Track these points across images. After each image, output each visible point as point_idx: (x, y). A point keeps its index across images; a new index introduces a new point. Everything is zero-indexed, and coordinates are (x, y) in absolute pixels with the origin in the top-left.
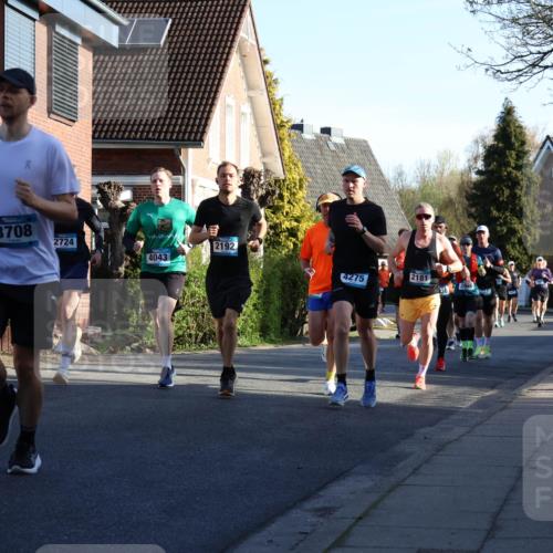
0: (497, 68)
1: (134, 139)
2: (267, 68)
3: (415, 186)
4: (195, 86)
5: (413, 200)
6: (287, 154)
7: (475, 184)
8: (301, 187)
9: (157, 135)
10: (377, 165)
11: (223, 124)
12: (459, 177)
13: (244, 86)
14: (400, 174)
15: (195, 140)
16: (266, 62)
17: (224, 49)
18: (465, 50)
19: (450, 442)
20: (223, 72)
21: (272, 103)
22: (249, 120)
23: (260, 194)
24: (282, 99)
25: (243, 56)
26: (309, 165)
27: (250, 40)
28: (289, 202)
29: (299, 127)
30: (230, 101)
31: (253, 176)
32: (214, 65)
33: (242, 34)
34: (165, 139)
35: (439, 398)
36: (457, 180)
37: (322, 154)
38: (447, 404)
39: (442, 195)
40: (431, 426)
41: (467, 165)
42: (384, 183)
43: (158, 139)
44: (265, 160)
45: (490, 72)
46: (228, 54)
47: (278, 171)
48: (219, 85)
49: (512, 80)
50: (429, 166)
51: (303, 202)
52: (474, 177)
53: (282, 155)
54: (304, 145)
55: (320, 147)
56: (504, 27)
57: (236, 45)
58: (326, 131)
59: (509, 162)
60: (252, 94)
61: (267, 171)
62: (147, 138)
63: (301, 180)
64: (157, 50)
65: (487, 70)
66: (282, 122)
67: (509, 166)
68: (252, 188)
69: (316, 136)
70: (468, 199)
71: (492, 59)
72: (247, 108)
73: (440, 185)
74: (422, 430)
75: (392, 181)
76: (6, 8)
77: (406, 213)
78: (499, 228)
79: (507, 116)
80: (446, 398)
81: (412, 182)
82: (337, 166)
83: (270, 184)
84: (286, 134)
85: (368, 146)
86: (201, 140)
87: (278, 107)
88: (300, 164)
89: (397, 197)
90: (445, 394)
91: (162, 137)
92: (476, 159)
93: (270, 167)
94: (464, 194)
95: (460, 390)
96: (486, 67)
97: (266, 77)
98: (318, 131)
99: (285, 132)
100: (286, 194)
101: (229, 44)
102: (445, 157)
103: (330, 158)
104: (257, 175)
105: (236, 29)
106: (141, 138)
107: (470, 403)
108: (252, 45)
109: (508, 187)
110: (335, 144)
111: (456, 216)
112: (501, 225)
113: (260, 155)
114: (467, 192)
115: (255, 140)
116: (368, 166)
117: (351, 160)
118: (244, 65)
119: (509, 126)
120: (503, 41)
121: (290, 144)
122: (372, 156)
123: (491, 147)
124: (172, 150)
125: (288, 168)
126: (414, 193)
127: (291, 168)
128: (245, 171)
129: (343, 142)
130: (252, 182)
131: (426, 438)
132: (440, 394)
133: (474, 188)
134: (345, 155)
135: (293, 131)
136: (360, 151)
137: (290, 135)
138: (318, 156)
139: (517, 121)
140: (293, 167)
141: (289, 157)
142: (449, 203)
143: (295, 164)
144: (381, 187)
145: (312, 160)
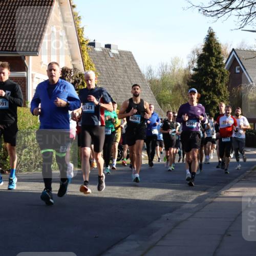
0: (205, 9)
2: (74, 10)
3: (158, 77)
5: (157, 85)
6: (86, 60)
7: (192, 76)
9: (11, 48)
10: (137, 66)
12: (183, 72)
15: (33, 51)
16: (74, 6)
19: (182, 222)
21: (78, 30)
24: (83, 28)
25: (60, 3)
26: (98, 66)
29: (93, 44)
31: (67, 72)
34: (16, 51)
35: (175, 197)
36: (182, 74)
37: (106, 59)
38: (179, 200)
39: (174, 83)
40: (171, 212)
41: (188, 65)
42: (141, 76)
43: (12, 51)
44: (74, 63)
45: (201, 11)
46: (52, 2)
47: (81, 69)
49: (212, 16)
50: (166, 66)
52: (192, 72)
53: (83, 60)
54: (95, 54)
55: (105, 56)
58: (108, 46)
59: (212, 64)
61: (75, 69)
62: (5, 50)
65: (200, 10)
66: (83, 41)
67: (212, 66)
69: (103, 49)
70: (188, 84)
71: (203, 4)
73: (173, 76)
74: (166, 215)
75: (146, 75)
77: (154, 93)
78: (206, 101)
79: (211, 35)
80: (178, 197)
81: (157, 75)
82: (114, 66)
83: (77, 77)
84: (86, 48)
85: (132, 55)
86: (37, 51)
87: (81, 32)
88: (94, 65)
89: (148, 84)
90: (178, 195)
91: (14, 50)
92: (193, 62)
93: (76, 67)
94: (186, 82)
95: (187, 192)
96: (199, 8)
97: (74, 15)
98: (104, 47)
99: (85, 47)
102: (176, 61)
103: (111, 62)
104: (69, 71)
106: (2, 50)
107: (192, 200)
109: (211, 78)
110: (113, 54)
111: (182, 94)
112: (207, 99)
113: (71, 60)
114: (188, 81)
115: (68, 52)
116: (131, 66)
117: (122, 63)
118: (61, 8)
119: (211, 43)
121: (88, 54)
123: (202, 55)
124: (20, 57)
125: (87, 67)
126: (158, 81)
127: (88, 68)
128: (62, 69)
129: (118, 53)
130: (66, 75)
131: (168, 219)
132: (175, 195)
133: (192, 78)
134: (119, 60)
135: (89, 47)
136: (127, 58)
137: (87, 48)
138: (103, 61)
139: (215, 40)
140: (89, 67)
141: (88, 61)
142: (178, 87)
143: (91, 65)
144: (139, 78)
145: (100, 63)
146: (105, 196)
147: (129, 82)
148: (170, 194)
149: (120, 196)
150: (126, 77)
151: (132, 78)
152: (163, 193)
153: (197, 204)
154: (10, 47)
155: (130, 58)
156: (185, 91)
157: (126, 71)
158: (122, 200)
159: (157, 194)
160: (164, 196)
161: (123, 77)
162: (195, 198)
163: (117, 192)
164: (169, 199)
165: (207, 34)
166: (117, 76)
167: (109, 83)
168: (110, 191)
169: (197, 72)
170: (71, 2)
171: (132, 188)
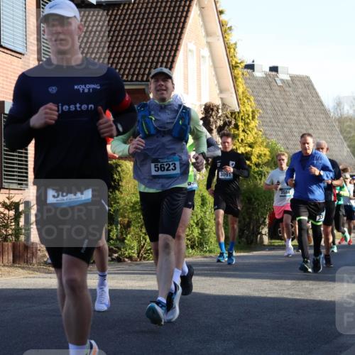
3: (352, 113)
4: (161, 35)
6: (241, 90)
8: (253, 118)
9: (130, 77)
10: (318, 97)
11: (186, 67)
13: (204, 34)
14: (339, 104)
16: (221, 12)
17: (186, 2)
20: (184, 23)
21: (227, 47)
22: (207, 64)
23: (218, 125)
24: (236, 44)
25: (202, 8)
26: (259, 98)
28: (244, 131)
29: (251, 67)
30: (191, 46)
31: (212, 110)
32: (177, 16)
34: (137, 80)
37: (271, 89)
42: (325, 112)
43: (132, 81)
44: (222, 96)
46: (189, 6)
47: (234, 105)
48: (181, 33)
51: (255, 130)
53: (236, 91)
54: (254, 82)
55: (269, 84)
58: (274, 69)
60: (210, 39)
61: (224, 105)
63: (253, 112)
64: (129, 5)
66: (236, 63)
68: (212, 119)
69: (266, 74)
72: (206, 52)
75: (332, 111)
77: (344, 138)
81: (349, 110)
82: (284, 99)
83: (228, 118)
84: (240, 73)
85: (310, 81)
87: (232, 50)
88: (252, 99)
89: (336, 124)
91: (134, 79)
93: (227, 102)
97: (222, 24)
98: (268, 70)
99: (238, 71)
100: (241, 124)
103: (278, 92)
104: (215, 109)
110: (283, 81)
113: (218, 92)
115: (214, 79)
116: (310, 98)
117: (295, 94)
118: (202, 15)
121: (243, 82)
122: (314, 89)
124: (144, 89)
125: (242, 102)
126: (350, 119)
127: (244, 102)
128: (205, 105)
129: (289, 79)
130: (211, 115)
134: (291, 89)
135: (245, 70)
136: (303, 86)
137: (243, 74)
138: (267, 91)
140: (246, 101)
141: (243, 93)
143: (248, 99)
144: (322, 116)
145: (262, 95)
146: (269, 296)
147: (307, 122)
149: (293, 295)
150: (302, 115)
151: (311, 115)
154: (127, 77)
155: (308, 86)
157: (301, 106)
158: (296, 301)
161: (296, 114)
163: (288, 289)
166: (288, 113)
167: (275, 124)
168: (277, 288)
170: (218, 5)
171: (311, 282)
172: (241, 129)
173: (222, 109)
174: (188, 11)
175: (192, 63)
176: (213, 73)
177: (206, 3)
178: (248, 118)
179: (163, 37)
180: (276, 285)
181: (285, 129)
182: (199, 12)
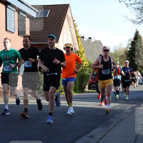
0: (134, 21)
1: (40, 41)
2: (74, 22)
3: (113, 52)
6: (80, 44)
7: (129, 51)
8: (84, 53)
11: (63, 37)
12: (124, 49)
13: (69, 27)
16: (74, 21)
17: (63, 17)
18: (126, 17)
19: (124, 118)
20: (63, 24)
21: (76, 31)
22: (70, 36)
24: (78, 30)
25: (68, 19)
27: (70, 15)
28: (81, 57)
29: (83, 37)
30: (65, 31)
32: (61, 22)
33: (68, 14)
35: (121, 107)
36: (124, 50)
37: (89, 44)
38: (123, 108)
39: (120, 54)
40: (119, 114)
41: (126, 46)
44: (74, 46)
45: (132, 22)
46: (64, 19)
47: (78, 49)
48: (62, 27)
49: (137, 24)
50: (117, 47)
51: (84, 57)
52: (129, 49)
53: (79, 45)
54: (84, 42)
56: (136, 10)
57: (66, 16)
58: (90, 38)
60: (71, 29)
61: (75, 49)
62: (44, 41)
63: (84, 51)
64: (46, 18)
65: (131, 21)
66: (79, 36)
69: (87, 40)
70: (127, 55)
71: (133, 19)
72: (69, 33)
73: (120, 51)
74: (117, 115)
76: (7, 8)
79: (137, 33)
82: (93, 47)
83: (76, 52)
84: (80, 39)
85: (101, 42)
86: (58, 41)
87: (77, 32)
88: (83, 47)
92: (129, 45)
95: (126, 105)
97: (74, 25)
99: (79, 39)
100: (80, 55)
101: (64, 16)
102: (121, 44)
103: (91, 45)
105: (66, 12)
106: (42, 41)
107: (129, 108)
108: (71, 16)
110: (92, 42)
111: (124, 60)
114: (126, 53)
115: (72, 41)
117: (96, 46)
118: (68, 22)
119: (137, 36)
120: (136, 14)
121: (81, 42)
123: (133, 41)
125: (80, 48)
126: (113, 54)
129: (94, 41)
131: (117, 117)
132: (121, 106)
133: (129, 52)
134: (95, 44)
135: (81, 38)
136: (99, 43)
137: (80, 40)
139: (139, 35)
142: (122, 56)
145: (86, 46)
148: (118, 105)
149: (95, 107)
152: (115, 105)
153: (131, 110)
154: (46, 40)
156: (125, 58)
157: (98, 49)
159: (113, 106)
160: (116, 106)
161: (97, 52)
162: (130, 107)
164: (118, 108)
165: (135, 32)
166: (94, 51)
167: (90, 55)
169: (131, 49)
170: (73, 19)
172: (80, 56)
173: (74, 50)
174: (64, 20)
175: (65, 36)
176: (72, 39)
177: (69, 18)
178: (82, 53)
179: (56, 28)
180: (91, 103)
181: (93, 57)
182: (67, 21)
